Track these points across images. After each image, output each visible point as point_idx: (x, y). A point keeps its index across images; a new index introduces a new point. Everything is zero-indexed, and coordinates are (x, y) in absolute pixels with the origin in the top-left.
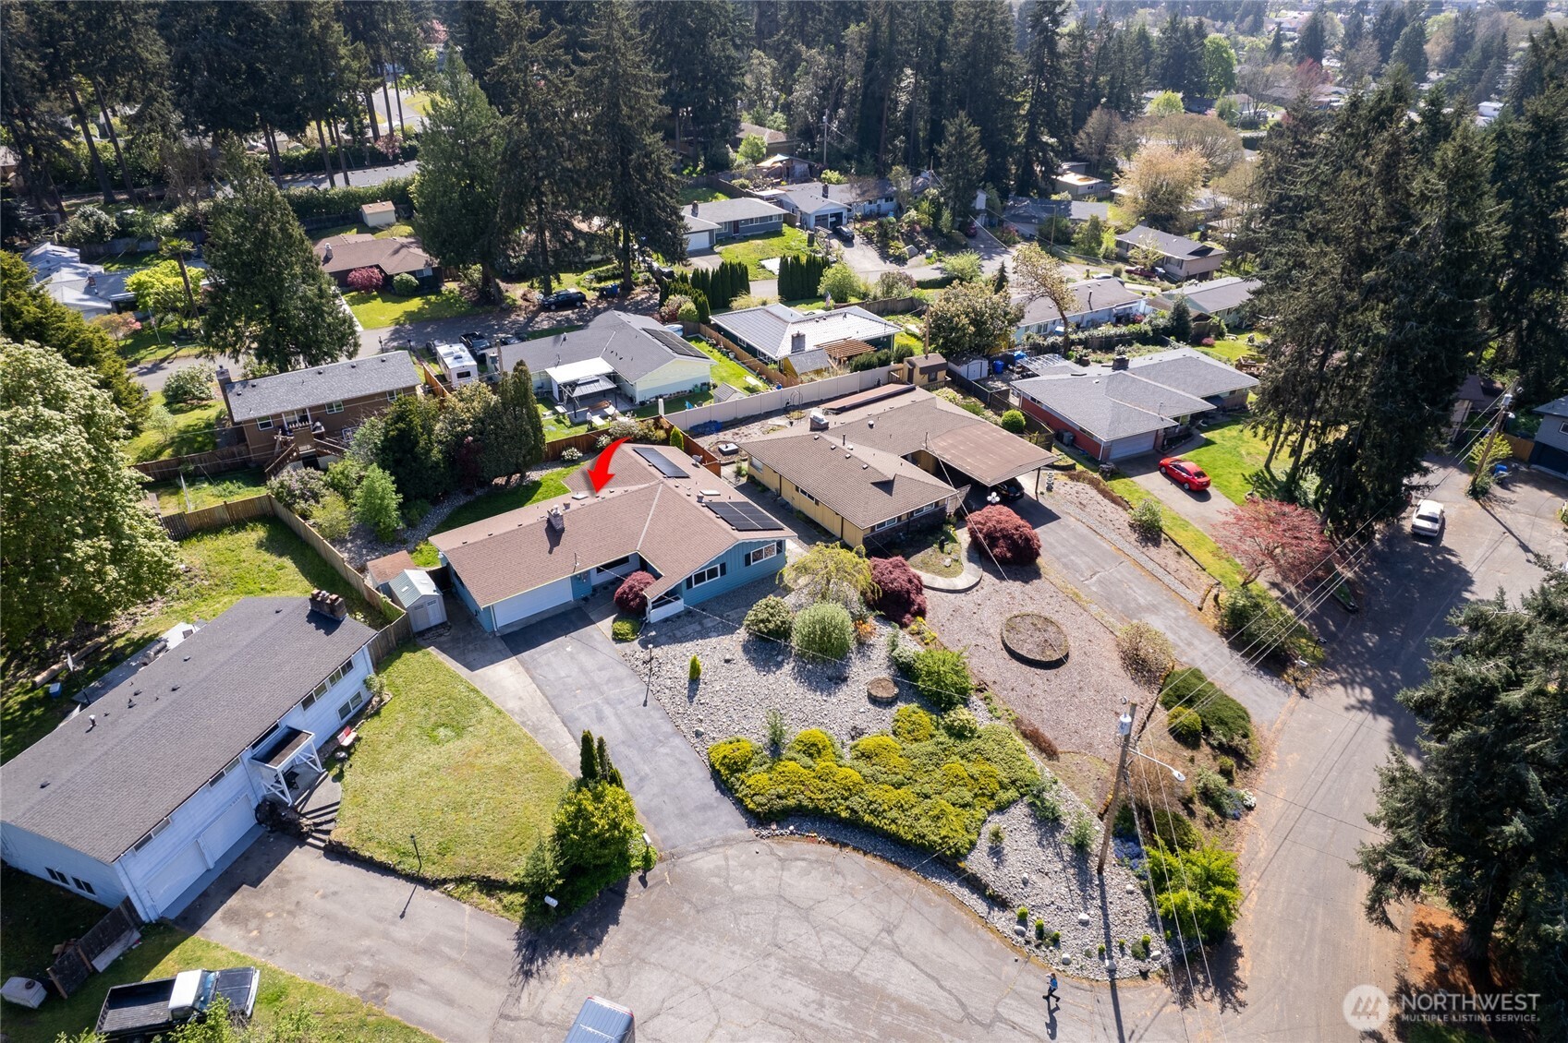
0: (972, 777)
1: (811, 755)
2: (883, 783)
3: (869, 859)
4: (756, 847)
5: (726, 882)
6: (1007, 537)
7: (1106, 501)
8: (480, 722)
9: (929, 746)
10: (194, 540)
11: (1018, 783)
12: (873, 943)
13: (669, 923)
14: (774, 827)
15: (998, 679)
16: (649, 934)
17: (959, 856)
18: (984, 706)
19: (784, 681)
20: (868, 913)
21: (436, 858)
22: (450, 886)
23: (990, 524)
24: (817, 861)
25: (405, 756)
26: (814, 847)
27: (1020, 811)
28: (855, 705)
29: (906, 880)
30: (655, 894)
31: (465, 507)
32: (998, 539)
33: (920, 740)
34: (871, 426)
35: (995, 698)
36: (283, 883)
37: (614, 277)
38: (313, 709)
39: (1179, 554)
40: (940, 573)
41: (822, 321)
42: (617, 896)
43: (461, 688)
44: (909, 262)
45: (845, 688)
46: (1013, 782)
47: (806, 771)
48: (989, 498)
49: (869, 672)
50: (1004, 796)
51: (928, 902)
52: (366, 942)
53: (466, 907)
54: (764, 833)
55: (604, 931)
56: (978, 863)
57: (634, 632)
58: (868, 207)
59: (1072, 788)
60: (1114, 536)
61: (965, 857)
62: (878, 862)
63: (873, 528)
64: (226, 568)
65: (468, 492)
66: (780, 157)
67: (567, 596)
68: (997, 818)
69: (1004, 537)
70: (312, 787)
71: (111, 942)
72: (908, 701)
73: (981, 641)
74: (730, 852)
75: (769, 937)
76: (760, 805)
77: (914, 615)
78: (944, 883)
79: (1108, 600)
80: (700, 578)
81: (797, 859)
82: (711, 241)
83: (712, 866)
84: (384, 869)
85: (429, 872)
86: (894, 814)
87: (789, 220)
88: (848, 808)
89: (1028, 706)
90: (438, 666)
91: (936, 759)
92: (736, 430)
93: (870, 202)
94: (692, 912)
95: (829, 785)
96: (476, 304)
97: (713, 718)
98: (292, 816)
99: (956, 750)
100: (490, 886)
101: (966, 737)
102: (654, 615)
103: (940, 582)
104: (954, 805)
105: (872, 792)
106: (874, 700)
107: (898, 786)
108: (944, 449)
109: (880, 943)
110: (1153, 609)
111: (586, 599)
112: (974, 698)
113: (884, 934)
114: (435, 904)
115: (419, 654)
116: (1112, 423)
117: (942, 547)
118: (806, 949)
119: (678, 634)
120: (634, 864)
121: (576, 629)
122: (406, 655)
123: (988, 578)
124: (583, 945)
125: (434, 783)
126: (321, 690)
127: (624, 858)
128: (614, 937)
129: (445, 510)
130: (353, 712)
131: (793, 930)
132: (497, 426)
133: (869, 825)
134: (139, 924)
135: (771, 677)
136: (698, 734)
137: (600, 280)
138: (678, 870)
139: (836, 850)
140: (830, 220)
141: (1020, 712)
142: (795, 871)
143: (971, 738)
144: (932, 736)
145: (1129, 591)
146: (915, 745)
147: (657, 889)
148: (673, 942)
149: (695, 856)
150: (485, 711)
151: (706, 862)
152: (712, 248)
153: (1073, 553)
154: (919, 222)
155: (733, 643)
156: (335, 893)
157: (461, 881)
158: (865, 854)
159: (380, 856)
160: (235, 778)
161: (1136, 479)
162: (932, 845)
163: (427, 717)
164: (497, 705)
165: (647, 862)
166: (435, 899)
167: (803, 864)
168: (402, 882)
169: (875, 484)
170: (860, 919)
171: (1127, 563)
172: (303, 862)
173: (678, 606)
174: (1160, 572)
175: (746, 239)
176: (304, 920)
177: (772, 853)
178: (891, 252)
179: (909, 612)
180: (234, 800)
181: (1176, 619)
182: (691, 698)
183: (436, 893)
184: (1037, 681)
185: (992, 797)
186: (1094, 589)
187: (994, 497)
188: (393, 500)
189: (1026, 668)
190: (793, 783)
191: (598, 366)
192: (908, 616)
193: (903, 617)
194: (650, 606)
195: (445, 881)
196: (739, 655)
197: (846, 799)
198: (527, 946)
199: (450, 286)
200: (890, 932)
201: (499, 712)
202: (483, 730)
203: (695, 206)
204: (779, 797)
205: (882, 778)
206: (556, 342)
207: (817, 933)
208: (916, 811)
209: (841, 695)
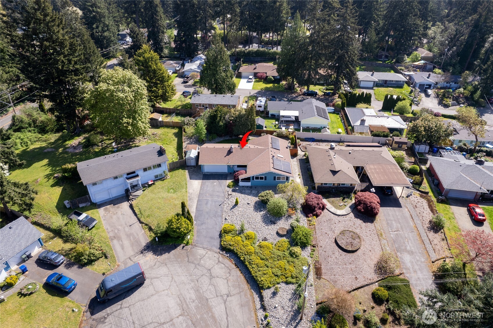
0: (285, 269)
1: (246, 238)
2: (259, 256)
3: (241, 275)
4: (216, 255)
5: (201, 259)
6: (365, 204)
7: (429, 209)
8: (180, 192)
9: (280, 253)
10: (163, 128)
11: (298, 279)
12: (221, 296)
13: (179, 260)
14: (224, 252)
15: (323, 246)
16: (173, 260)
17: (262, 288)
18: (310, 251)
19: (258, 216)
20: (227, 288)
21: (146, 217)
22: (144, 225)
23: (362, 198)
24: (227, 267)
25: (159, 192)
26: (230, 263)
27: (293, 287)
28: (271, 232)
29: (245, 286)
30: (183, 251)
31: (226, 140)
32: (362, 203)
33: (280, 251)
34: (350, 153)
35: (316, 251)
36: (118, 207)
37: (332, 90)
38: (146, 172)
39: (443, 240)
40: (335, 207)
41: (378, 118)
42: (175, 247)
43: (184, 182)
44: (450, 108)
45: (273, 226)
46: (297, 277)
47: (242, 242)
48: (371, 190)
49: (283, 225)
50: (290, 279)
51: (245, 295)
52: (120, 227)
53: (143, 231)
54: (221, 252)
55: (165, 253)
56: (267, 294)
57: (233, 186)
58: (445, 84)
59: (316, 290)
60: (419, 222)
61: (264, 289)
62: (242, 277)
63: (322, 184)
64: (164, 136)
65: (231, 137)
66: (422, 62)
67: (225, 170)
68: (284, 285)
69: (364, 204)
70: (137, 190)
71: (84, 202)
72: (287, 238)
73: (329, 232)
74: (209, 252)
75: (197, 278)
76: (224, 244)
77: (314, 215)
78: (254, 293)
79: (394, 242)
80: (257, 178)
81: (223, 264)
82: (374, 85)
83: (201, 253)
84: (135, 214)
85: (142, 219)
86: (254, 266)
87: (408, 83)
88: (244, 257)
89: (325, 259)
90: (184, 175)
91: (279, 258)
92: (317, 143)
93: (447, 83)
94: (187, 261)
95: (244, 249)
96: (286, 89)
97: (233, 217)
98: (130, 194)
99: (288, 259)
100: (150, 229)
101: (293, 257)
102: (241, 184)
103: (333, 209)
104: (273, 273)
105: (253, 257)
106: (277, 233)
107: (262, 259)
108: (371, 169)
109: (223, 297)
110: (411, 253)
111: (231, 173)
112: (309, 248)
113: (226, 296)
114: (138, 227)
115: (183, 171)
116: (454, 182)
117: (344, 199)
118: (204, 286)
119: (243, 191)
120: (184, 242)
121: (222, 179)
122: (180, 170)
123: (352, 215)
124: (158, 253)
125: (159, 201)
126: (150, 168)
127: (183, 239)
128: (166, 256)
129: (222, 139)
130: (159, 178)
131: (205, 280)
132: (240, 120)
133: (246, 266)
134: (91, 201)
135: (256, 213)
136: (226, 219)
137: (327, 89)
138: (193, 249)
139: (235, 267)
140: (425, 86)
141: (321, 260)
142: (219, 266)
143: (295, 258)
144: (284, 251)
145: (406, 243)
146: (277, 251)
147: (184, 251)
148: (176, 265)
149: (200, 248)
150: (184, 190)
151: (201, 252)
152: (373, 87)
153: (395, 220)
154: (463, 94)
155: (253, 200)
156: (124, 214)
157: (146, 225)
158: (241, 273)
159: (137, 211)
160: (120, 180)
161: (451, 207)
162: (257, 280)
163: (172, 186)
164: (187, 190)
165: (187, 244)
166: (139, 226)
167: (223, 265)
168: (137, 219)
169: (331, 171)
170: (223, 289)
171: (416, 233)
172: (125, 205)
173: (249, 184)
174: (427, 242)
175: (388, 87)
176: (115, 217)
177: (218, 259)
178: (444, 102)
179: (312, 213)
180: (120, 185)
181: (418, 261)
182: (231, 209)
183: (140, 225)
184: (337, 253)
185: (286, 278)
186: (392, 236)
187: (373, 190)
188: (204, 131)
189: (337, 248)
190: (236, 243)
191: (296, 113)
192: (311, 215)
193: (309, 214)
194: (240, 180)
195: (143, 223)
196: (253, 204)
197: (245, 255)
198: (147, 247)
199: (284, 83)
200: (228, 296)
201: (186, 192)
202: (179, 194)
203: (373, 73)
204: (230, 245)
205: (259, 254)
206: (288, 103)
207: (210, 284)
208: (261, 269)
209: (270, 227)
